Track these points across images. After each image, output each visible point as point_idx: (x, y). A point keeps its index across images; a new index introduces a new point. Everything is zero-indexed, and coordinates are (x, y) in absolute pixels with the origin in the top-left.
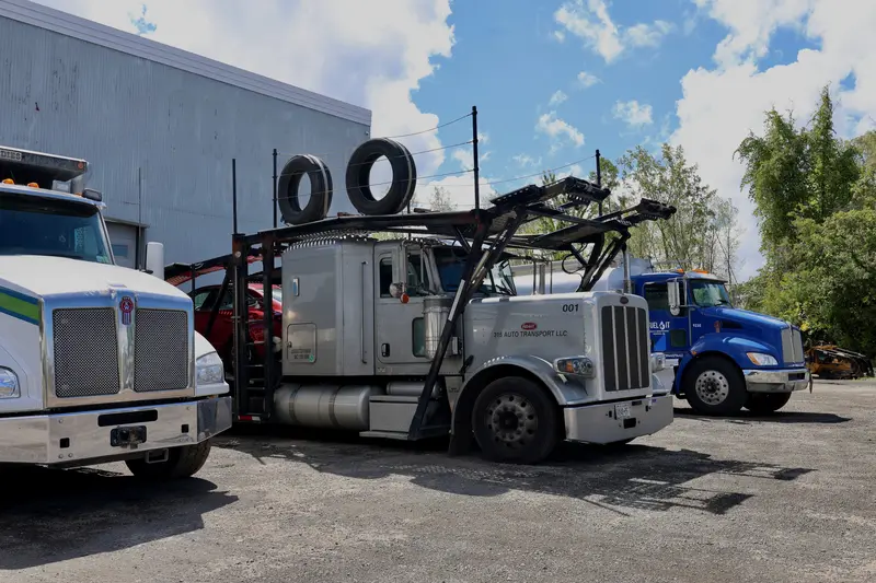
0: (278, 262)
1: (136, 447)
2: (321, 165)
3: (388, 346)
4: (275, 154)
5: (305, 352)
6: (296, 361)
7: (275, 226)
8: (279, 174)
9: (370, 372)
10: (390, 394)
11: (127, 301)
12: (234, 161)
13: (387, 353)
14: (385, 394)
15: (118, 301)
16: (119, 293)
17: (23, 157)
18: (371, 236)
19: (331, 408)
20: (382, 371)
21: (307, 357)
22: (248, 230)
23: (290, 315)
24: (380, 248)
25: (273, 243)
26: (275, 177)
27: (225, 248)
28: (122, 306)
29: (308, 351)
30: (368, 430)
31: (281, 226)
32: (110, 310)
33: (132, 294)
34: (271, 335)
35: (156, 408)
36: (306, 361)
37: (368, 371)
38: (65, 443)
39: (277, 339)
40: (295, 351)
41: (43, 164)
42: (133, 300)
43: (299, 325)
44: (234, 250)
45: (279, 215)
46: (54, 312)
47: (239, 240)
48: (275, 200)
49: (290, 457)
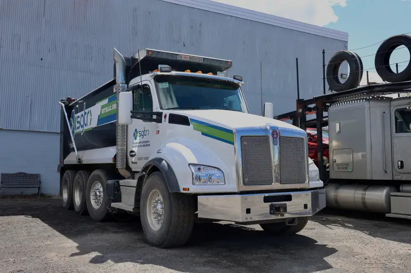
0: (325, 114)
1: (283, 216)
2: (355, 55)
3: (402, 162)
4: (324, 52)
5: (346, 165)
6: (339, 170)
7: (325, 93)
8: (327, 63)
9: (390, 178)
10: (403, 192)
11: (275, 131)
12: (297, 59)
13: (402, 166)
14: (399, 191)
15: (271, 131)
16: (271, 127)
17: (204, 60)
18: (386, 96)
19: (363, 199)
20: (397, 178)
21: (347, 168)
22: (305, 96)
23: (334, 144)
24: (393, 103)
25: (323, 103)
26: (324, 66)
27: (293, 107)
28: (273, 134)
29: (347, 164)
30: (390, 212)
31: (328, 93)
32: (267, 138)
33: (278, 128)
34: (322, 155)
35: (292, 193)
36: (346, 170)
37: (388, 177)
38: (248, 211)
39: (325, 158)
40: (338, 165)
41: (213, 64)
42: (278, 131)
43: (339, 150)
44: (298, 108)
45: (327, 86)
46: (242, 137)
47: (301, 103)
48: (324, 79)
49: (344, 226)
